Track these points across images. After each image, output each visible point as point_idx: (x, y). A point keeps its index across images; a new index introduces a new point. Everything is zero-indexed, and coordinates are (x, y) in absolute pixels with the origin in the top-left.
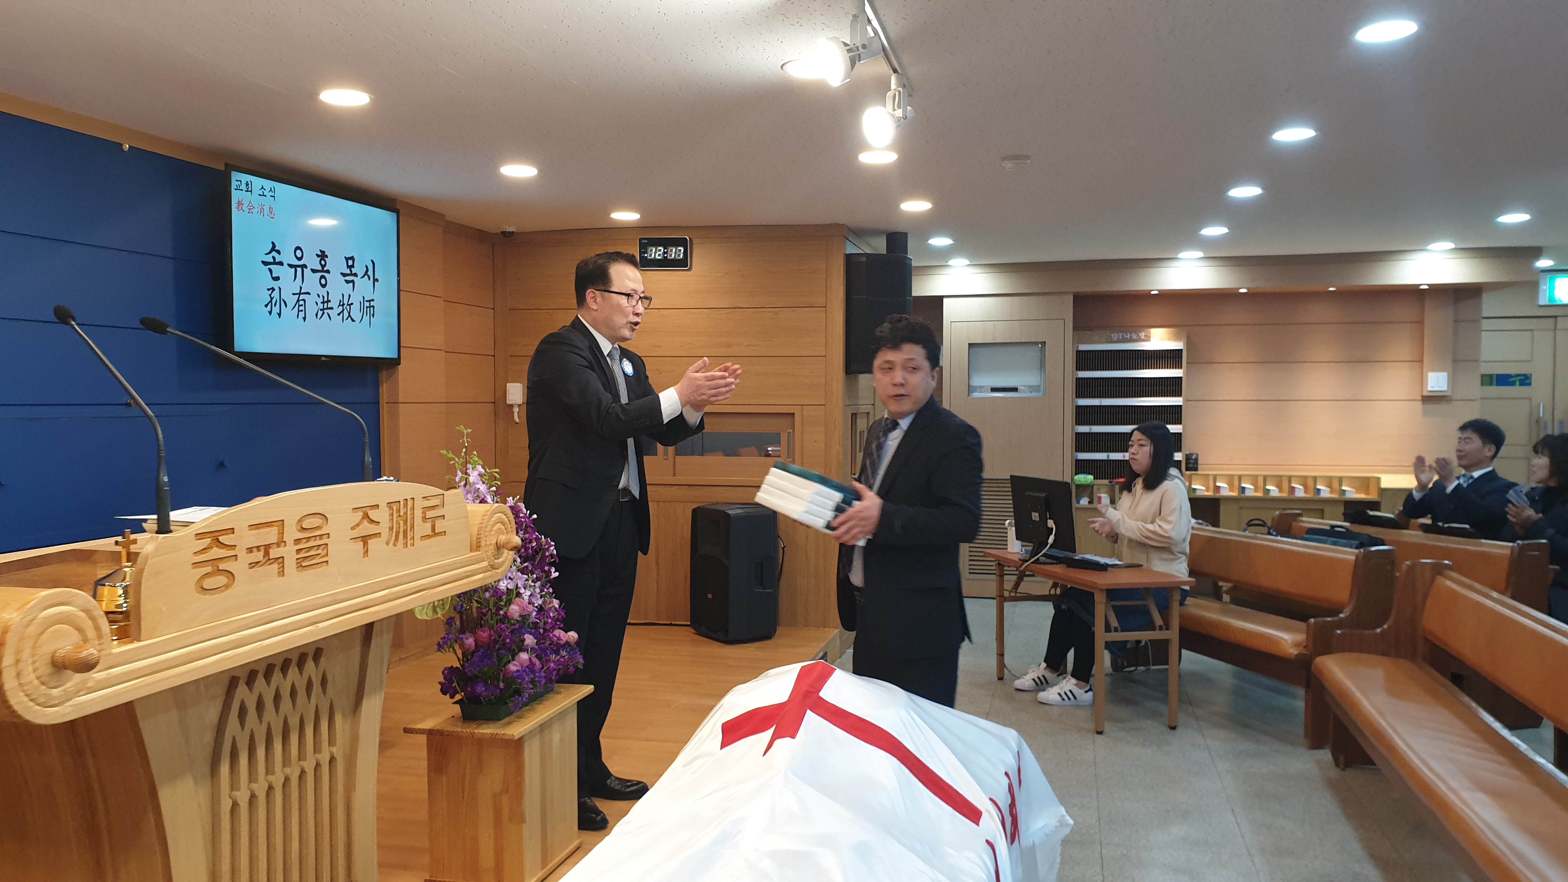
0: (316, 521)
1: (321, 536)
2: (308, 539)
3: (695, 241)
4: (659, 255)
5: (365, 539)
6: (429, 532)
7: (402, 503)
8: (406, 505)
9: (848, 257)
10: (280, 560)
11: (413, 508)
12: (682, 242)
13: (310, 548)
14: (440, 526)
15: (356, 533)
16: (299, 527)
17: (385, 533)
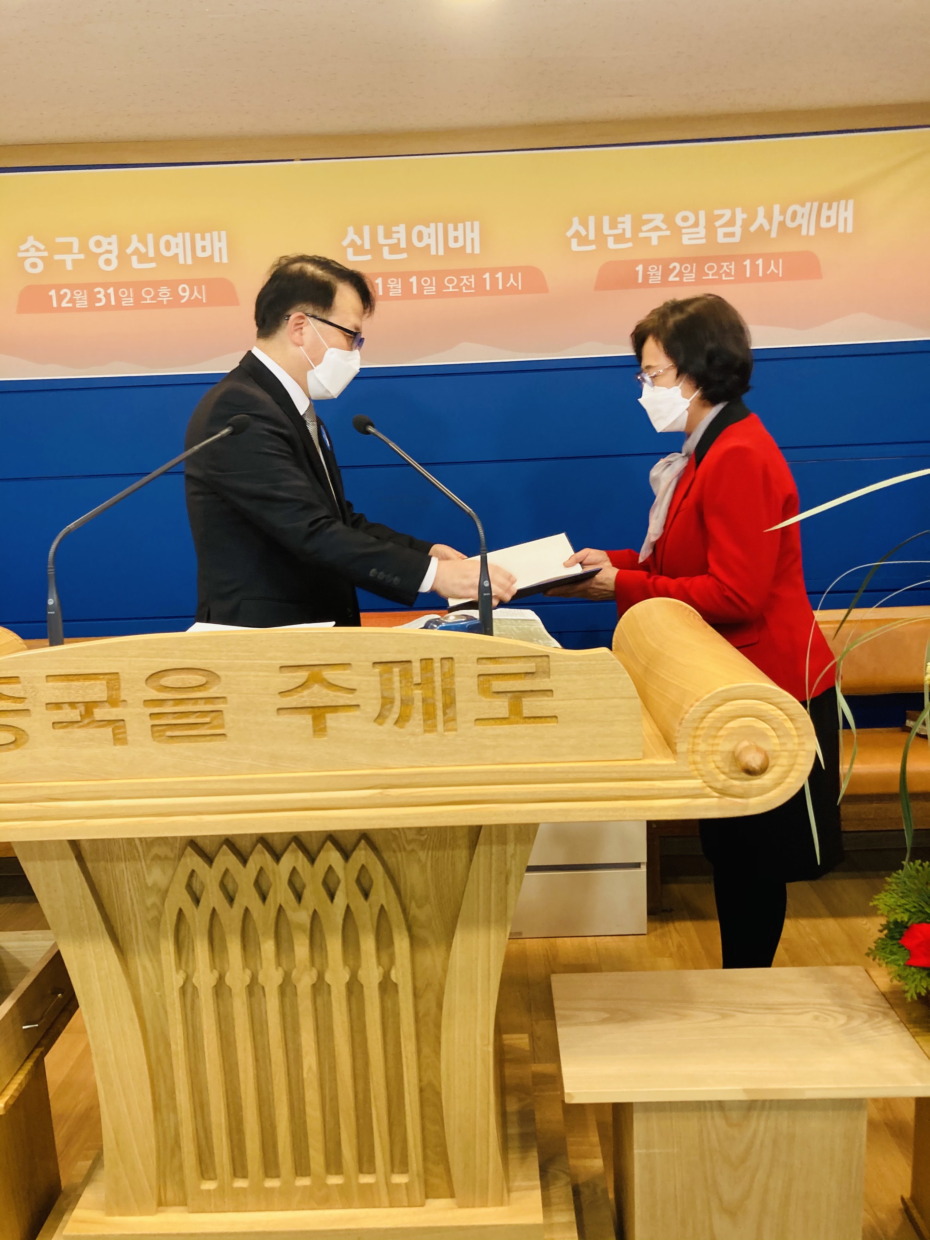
1: (205, 700)
2: (179, 701)
5: (316, 712)
6: (504, 714)
7: (412, 664)
10: (117, 725)
11: (452, 674)
13: (185, 714)
14: (536, 705)
15: (294, 701)
16: (154, 685)
17: (373, 707)
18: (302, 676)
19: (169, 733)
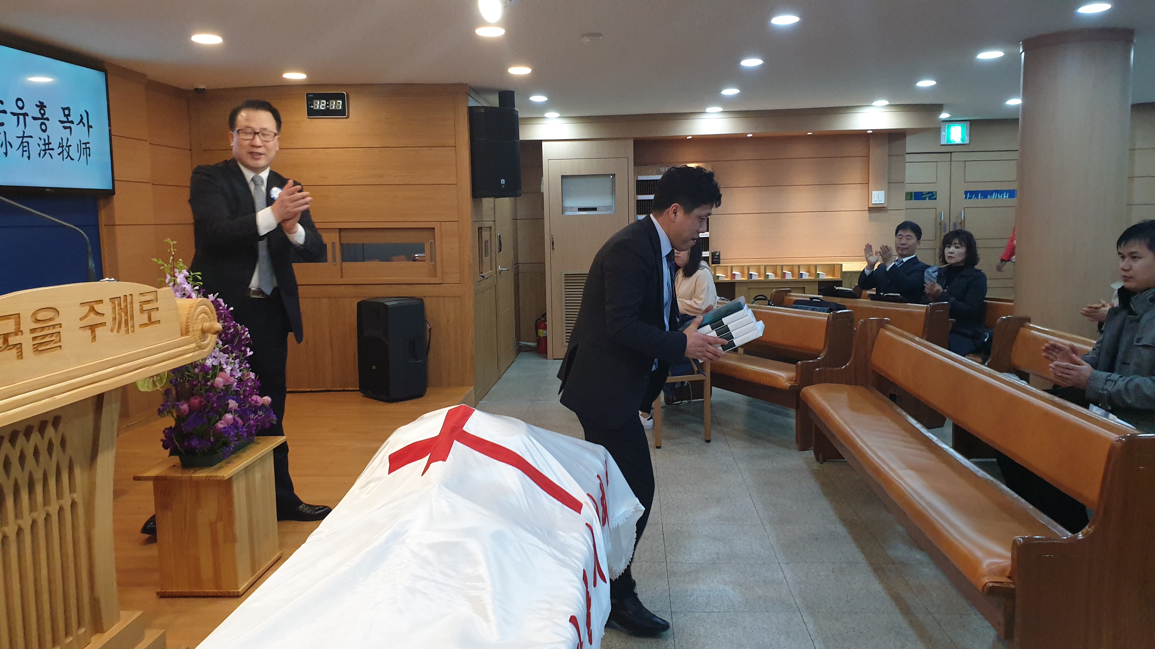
0: (50, 314)
1: (54, 326)
2: (43, 328)
3: (351, 96)
4: (323, 107)
5: (92, 328)
6: (146, 321)
7: (122, 299)
8: (126, 300)
9: (471, 109)
10: (19, 346)
11: (132, 302)
12: (340, 97)
13: (45, 336)
14: (155, 316)
15: (85, 323)
16: (34, 319)
17: (110, 323)
18: (87, 308)
19: (40, 349)
